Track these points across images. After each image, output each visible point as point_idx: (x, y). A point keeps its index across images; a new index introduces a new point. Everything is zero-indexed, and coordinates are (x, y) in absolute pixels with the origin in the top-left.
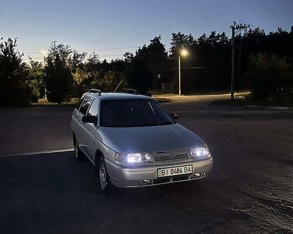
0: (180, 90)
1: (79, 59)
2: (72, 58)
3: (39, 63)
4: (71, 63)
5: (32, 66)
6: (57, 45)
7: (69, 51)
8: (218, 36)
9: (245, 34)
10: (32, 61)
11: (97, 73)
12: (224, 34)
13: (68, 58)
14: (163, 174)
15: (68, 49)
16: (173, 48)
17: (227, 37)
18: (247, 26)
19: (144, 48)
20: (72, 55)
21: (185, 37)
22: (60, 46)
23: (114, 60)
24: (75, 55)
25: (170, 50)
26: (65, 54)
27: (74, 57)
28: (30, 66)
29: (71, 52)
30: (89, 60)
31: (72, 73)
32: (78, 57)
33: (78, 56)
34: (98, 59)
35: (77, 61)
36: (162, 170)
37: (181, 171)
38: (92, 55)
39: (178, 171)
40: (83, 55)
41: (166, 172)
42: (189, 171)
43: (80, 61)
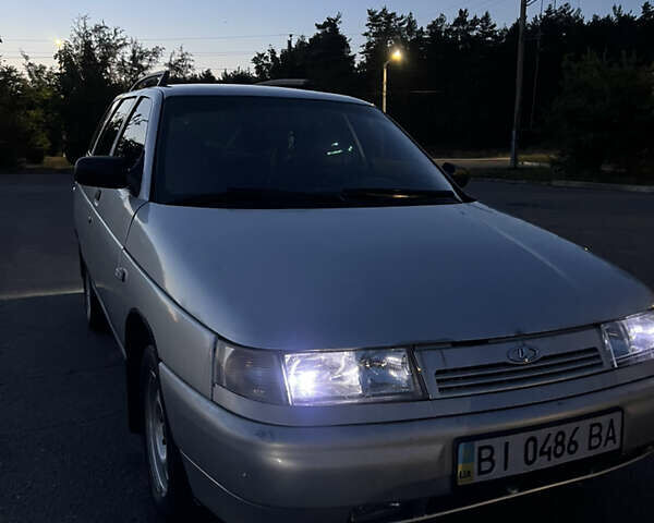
1: (144, 64)
2: (127, 60)
3: (48, 70)
4: (126, 71)
5: (30, 75)
6: (91, 25)
7: (121, 42)
8: (475, 22)
9: (535, 20)
10: (30, 64)
12: (487, 17)
13: (119, 58)
14: (486, 466)
15: (119, 37)
16: (369, 45)
17: (495, 26)
19: (301, 43)
20: (127, 53)
21: (399, 19)
22: (98, 29)
23: (228, 73)
24: (134, 52)
25: (362, 50)
26: (110, 48)
27: (133, 58)
28: (26, 76)
29: (126, 44)
30: (170, 65)
32: (142, 58)
33: (143, 55)
34: (192, 64)
35: (142, 69)
36: (477, 444)
37: (572, 442)
38: (178, 53)
39: (558, 443)
40: (155, 53)
41: (499, 456)
42: (608, 439)
43: (147, 68)
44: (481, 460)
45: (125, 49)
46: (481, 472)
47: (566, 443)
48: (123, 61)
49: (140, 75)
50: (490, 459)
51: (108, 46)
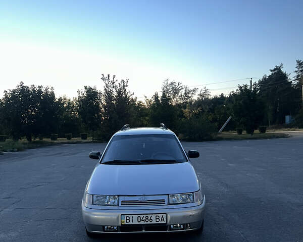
1: (190, 95)
4: (183, 99)
5: (147, 103)
6: (169, 83)
7: (181, 88)
10: (147, 99)
11: (208, 107)
13: (180, 94)
14: (128, 221)
15: (180, 86)
19: (264, 78)
20: (183, 92)
22: (172, 84)
24: (186, 91)
26: (176, 91)
27: (185, 94)
28: (146, 104)
29: (182, 88)
30: (200, 95)
31: (183, 109)
32: (189, 93)
34: (209, 93)
35: (188, 97)
36: (126, 216)
37: (150, 219)
38: (203, 89)
39: (146, 219)
40: (195, 90)
41: (131, 219)
42: (162, 220)
43: (191, 97)
44: (127, 219)
45: (182, 90)
46: (127, 222)
47: (149, 219)
48: (182, 95)
49: (188, 100)
50: (129, 219)
51: (175, 90)
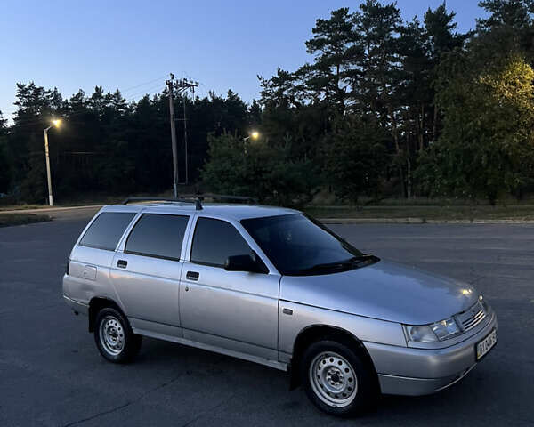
0: (51, 197)
8: (109, 97)
9: (156, 97)
12: (118, 94)
16: (21, 112)
17: (125, 100)
18: (194, 84)
21: (46, 93)
25: (14, 116)
36: (479, 344)
50: (481, 349)
